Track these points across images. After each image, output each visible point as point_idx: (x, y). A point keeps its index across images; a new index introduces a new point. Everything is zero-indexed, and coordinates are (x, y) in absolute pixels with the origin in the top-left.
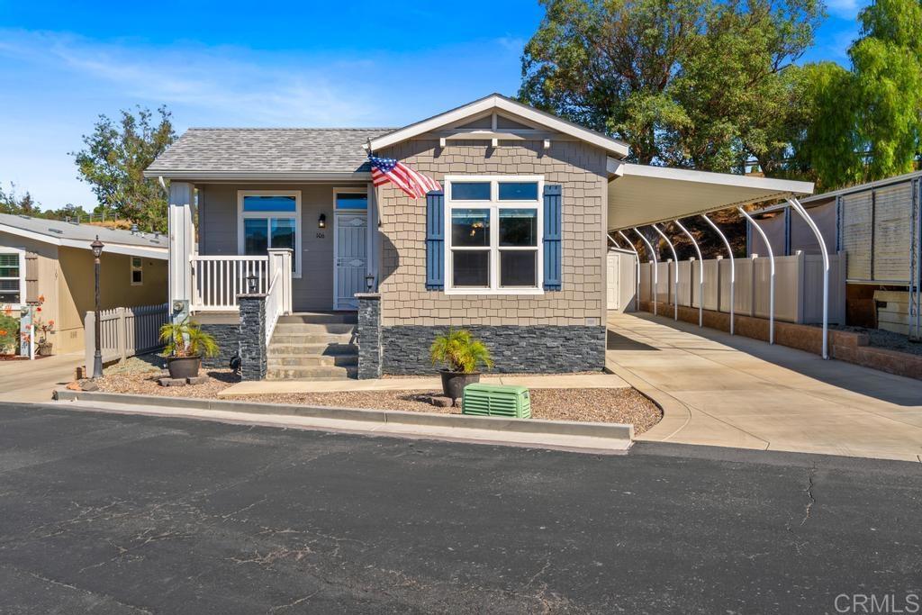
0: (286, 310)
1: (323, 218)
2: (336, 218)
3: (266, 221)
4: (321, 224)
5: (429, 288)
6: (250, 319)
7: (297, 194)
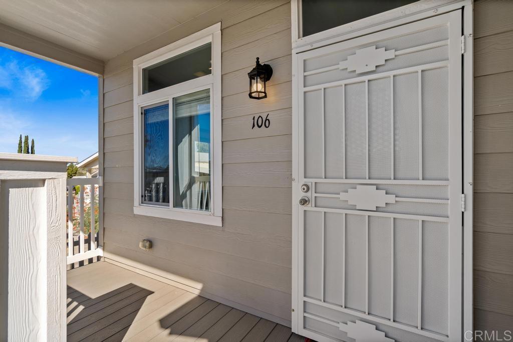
1: (263, 72)
7: (211, 35)
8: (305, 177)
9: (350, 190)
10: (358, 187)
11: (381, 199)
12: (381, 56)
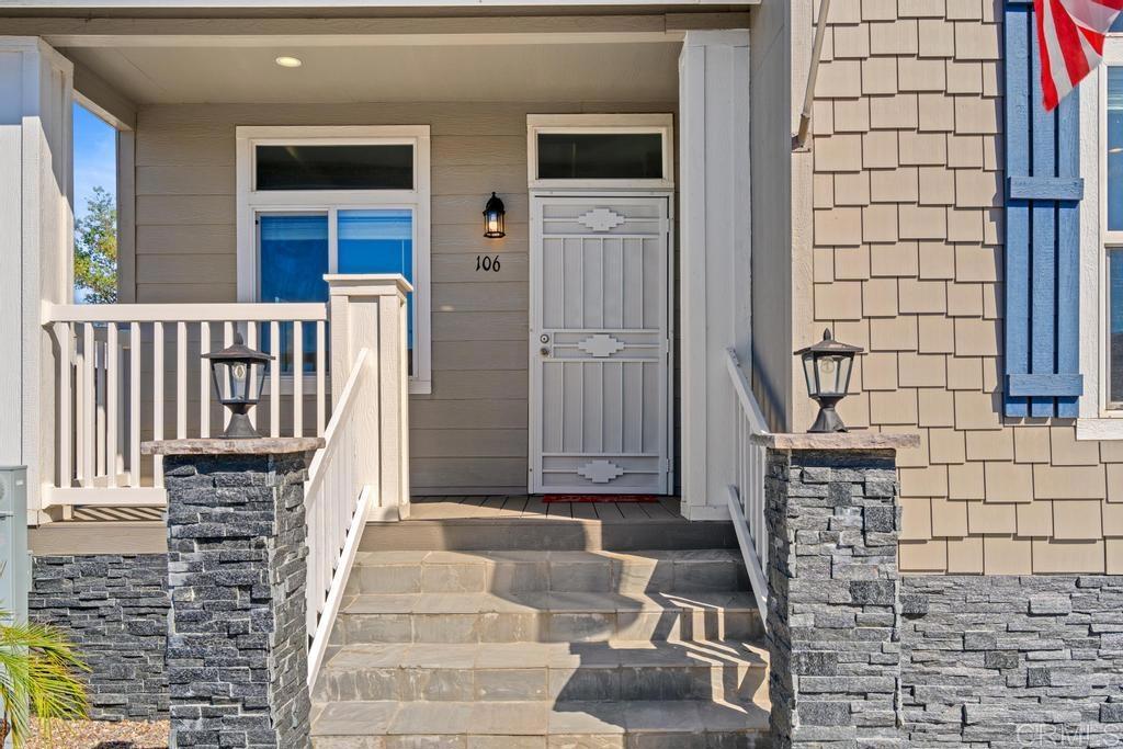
0: (390, 500)
1: (495, 206)
2: (535, 207)
3: (322, 219)
4: (493, 225)
5: (1011, 409)
6: (223, 573)
7: (417, 137)
8: (544, 327)
9: (588, 340)
10: (595, 336)
11: (615, 346)
12: (613, 220)
